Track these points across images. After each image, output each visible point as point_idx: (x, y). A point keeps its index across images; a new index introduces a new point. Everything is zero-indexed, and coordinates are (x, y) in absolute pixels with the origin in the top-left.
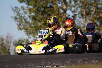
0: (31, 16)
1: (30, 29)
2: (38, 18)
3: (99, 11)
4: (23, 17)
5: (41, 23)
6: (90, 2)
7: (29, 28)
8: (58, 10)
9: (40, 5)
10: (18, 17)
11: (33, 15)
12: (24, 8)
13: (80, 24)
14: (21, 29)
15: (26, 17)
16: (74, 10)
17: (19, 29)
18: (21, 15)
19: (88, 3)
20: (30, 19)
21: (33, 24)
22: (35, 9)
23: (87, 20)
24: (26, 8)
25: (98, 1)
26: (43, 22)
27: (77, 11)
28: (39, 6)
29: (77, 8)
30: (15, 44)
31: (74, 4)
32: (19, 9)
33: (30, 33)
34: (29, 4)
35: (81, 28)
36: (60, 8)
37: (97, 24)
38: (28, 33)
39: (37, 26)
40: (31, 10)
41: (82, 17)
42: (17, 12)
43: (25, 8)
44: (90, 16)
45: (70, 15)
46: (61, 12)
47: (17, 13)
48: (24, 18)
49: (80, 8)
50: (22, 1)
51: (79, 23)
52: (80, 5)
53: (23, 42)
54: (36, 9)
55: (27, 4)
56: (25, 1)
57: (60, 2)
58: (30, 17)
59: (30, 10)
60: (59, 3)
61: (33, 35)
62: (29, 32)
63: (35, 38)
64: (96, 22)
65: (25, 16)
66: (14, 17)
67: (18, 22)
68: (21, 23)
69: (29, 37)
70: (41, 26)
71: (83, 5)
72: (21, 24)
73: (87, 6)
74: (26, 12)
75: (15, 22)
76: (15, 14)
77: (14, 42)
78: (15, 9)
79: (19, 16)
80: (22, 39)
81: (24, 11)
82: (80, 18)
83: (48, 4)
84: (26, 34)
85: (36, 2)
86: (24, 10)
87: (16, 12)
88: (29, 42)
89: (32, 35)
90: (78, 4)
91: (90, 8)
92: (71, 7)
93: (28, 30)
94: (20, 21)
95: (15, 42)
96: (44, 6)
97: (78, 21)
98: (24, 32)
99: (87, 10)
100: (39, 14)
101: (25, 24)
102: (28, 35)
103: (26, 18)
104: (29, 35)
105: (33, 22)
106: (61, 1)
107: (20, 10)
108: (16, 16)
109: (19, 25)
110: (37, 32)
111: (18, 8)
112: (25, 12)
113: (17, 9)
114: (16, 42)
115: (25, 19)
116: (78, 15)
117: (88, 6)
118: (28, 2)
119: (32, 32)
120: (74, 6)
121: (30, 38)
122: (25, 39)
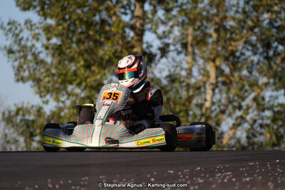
0: (50, 47)
1: (47, 79)
2: (68, 51)
3: (228, 36)
4: (29, 49)
5: (76, 66)
6: (204, 13)
7: (45, 77)
8: (120, 31)
9: (74, 17)
10: (16, 48)
11: (55, 44)
12: (32, 26)
13: (178, 69)
14: (23, 80)
15: (36, 49)
16: (164, 32)
17: (18, 81)
18: (23, 43)
19: (200, 14)
20: (47, 54)
21: (56, 68)
22: (60, 28)
23: (198, 58)
24: (38, 25)
25: (226, 11)
26: (82, 63)
27: (172, 36)
28: (73, 21)
29: (172, 27)
30: (7, 118)
31: (163, 18)
32: (19, 28)
33: (48, 92)
34: (45, 16)
35: (182, 79)
36: (127, 26)
37: (223, 71)
38: (42, 89)
39: (67, 72)
40: (51, 29)
41: (184, 52)
42: (13, 35)
43: (35, 24)
44: (204, 49)
45: (151, 46)
46: (129, 36)
47: (14, 39)
48: (31, 50)
49: (180, 28)
50: (26, 6)
51: (177, 67)
52: (180, 20)
53: (29, 112)
54: (64, 28)
55: (41, 13)
56: (35, 7)
57: (128, 11)
58: (47, 48)
59: (48, 29)
60: (126, 14)
61: (54, 95)
62: (45, 87)
63: (61, 105)
64: (220, 65)
65: (33, 46)
66: (5, 47)
67: (16, 60)
68: (25, 63)
69: (44, 102)
70: (75, 73)
71: (187, 21)
72: (25, 67)
73: (198, 23)
74: (39, 34)
75: (8, 61)
76: (7, 39)
77: (4, 114)
78: (8, 28)
79: (19, 44)
80: (25, 106)
81: (33, 33)
82: (179, 53)
83: (94, 15)
84: (36, 93)
85: (63, 8)
86: (31, 30)
87: (10, 35)
88: (45, 113)
89: (51, 96)
90: (175, 16)
91: (206, 28)
92: (157, 25)
93: (42, 84)
94: (20, 57)
95: (7, 113)
96: (85, 19)
97: (173, 60)
98: (32, 87)
99: (198, 33)
100: (72, 42)
101: (35, 66)
102: (41, 96)
103: (37, 52)
104: (45, 96)
105: (55, 61)
106: (130, 9)
107: (21, 31)
108: (10, 46)
109: (18, 70)
110: (65, 89)
111: (17, 25)
112: (36, 34)
113: (14, 28)
114: (10, 112)
115: (34, 54)
116: (174, 45)
117: (201, 22)
118: (43, 9)
119: (51, 89)
120: (164, 23)
121: (47, 102)
122: (33, 106)
